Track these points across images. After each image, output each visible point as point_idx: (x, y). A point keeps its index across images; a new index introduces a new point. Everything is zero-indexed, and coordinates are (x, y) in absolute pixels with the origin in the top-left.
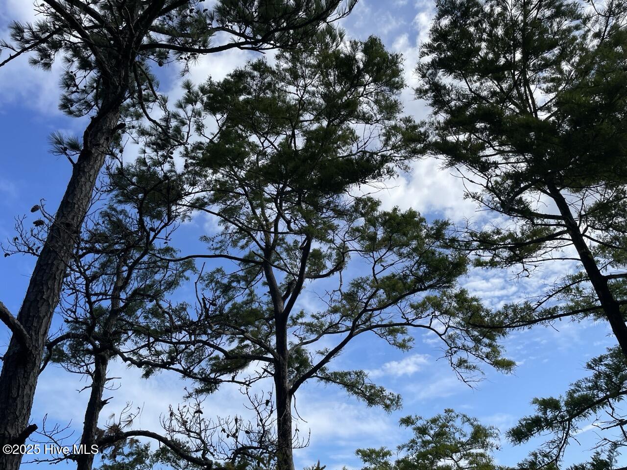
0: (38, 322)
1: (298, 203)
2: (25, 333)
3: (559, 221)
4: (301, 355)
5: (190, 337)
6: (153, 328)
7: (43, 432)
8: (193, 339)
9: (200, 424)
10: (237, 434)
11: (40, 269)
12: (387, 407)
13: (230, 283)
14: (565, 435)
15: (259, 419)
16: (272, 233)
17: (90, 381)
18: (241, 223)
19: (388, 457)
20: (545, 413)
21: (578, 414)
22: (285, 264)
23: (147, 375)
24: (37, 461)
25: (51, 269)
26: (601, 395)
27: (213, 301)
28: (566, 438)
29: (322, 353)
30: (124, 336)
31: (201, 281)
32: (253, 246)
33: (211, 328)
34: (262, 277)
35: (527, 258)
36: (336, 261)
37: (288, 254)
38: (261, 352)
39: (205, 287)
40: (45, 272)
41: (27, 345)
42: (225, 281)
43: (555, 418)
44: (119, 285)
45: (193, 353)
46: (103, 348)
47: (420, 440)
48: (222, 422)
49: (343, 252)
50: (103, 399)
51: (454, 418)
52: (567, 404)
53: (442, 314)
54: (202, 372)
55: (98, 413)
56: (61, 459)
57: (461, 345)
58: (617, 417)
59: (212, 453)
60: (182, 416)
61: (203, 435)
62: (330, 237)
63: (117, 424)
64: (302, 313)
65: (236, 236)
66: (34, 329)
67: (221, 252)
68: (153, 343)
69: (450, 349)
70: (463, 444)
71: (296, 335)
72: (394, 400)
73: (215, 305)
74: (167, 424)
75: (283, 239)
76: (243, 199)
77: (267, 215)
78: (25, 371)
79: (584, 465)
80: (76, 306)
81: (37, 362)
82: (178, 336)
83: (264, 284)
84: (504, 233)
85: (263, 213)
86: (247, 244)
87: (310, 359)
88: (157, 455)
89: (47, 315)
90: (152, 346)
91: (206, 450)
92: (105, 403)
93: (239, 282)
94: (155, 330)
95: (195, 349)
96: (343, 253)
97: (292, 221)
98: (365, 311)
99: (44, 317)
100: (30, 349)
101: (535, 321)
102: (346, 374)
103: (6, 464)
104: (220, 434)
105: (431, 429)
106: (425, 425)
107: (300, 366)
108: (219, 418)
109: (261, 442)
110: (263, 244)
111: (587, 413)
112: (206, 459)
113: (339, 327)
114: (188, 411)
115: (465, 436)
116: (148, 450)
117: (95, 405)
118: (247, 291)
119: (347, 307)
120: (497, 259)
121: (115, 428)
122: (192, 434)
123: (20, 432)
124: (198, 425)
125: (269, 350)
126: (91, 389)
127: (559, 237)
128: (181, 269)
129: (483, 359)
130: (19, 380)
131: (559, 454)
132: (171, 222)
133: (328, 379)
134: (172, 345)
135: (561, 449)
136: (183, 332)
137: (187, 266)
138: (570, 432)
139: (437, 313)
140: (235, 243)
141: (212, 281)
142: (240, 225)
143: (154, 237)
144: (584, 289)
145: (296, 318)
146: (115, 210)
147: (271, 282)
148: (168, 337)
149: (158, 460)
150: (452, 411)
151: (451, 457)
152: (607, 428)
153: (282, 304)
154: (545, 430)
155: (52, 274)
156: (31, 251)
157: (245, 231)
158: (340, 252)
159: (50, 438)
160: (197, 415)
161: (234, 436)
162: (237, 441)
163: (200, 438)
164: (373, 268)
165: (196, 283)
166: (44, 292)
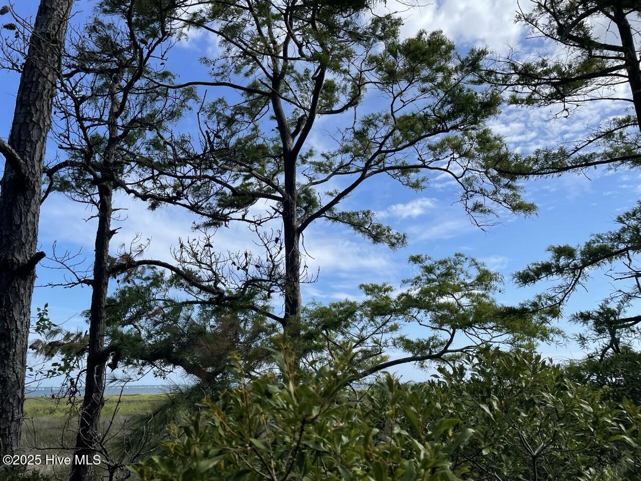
0: (31, 147)
1: (312, 21)
2: (19, 158)
3: (620, 53)
4: (309, 195)
5: (196, 172)
6: (156, 160)
7: (54, 258)
8: (198, 174)
9: (211, 257)
10: (247, 267)
11: (25, 87)
12: (393, 245)
13: (233, 116)
14: (574, 282)
15: (269, 255)
16: (281, 58)
17: (96, 211)
18: (245, 44)
19: (389, 292)
20: (558, 260)
21: (591, 263)
22: (295, 96)
23: (153, 207)
24: (51, 285)
25: (37, 87)
26: (622, 246)
27: (217, 132)
28: (574, 284)
29: (331, 194)
30: (127, 168)
31: (202, 113)
32: (259, 73)
33: (217, 163)
34: (269, 110)
35: (570, 95)
36: (352, 94)
37: (299, 85)
38: (269, 190)
39: (207, 119)
40: (31, 91)
41: (23, 170)
42: (228, 113)
43: (568, 266)
44: (115, 111)
45: (199, 188)
46: (105, 178)
47: (425, 277)
48: (232, 256)
49: (359, 84)
50: (111, 229)
51: (463, 262)
52: (583, 253)
53: (460, 156)
54: (209, 207)
55: (108, 242)
56: (76, 284)
57: (477, 189)
58: (634, 269)
59: (223, 283)
60: (192, 248)
61: (214, 267)
62: (345, 67)
63: (128, 253)
64: (311, 151)
65: (240, 61)
66: (27, 153)
67: (222, 79)
68: (158, 175)
69: (466, 193)
70: (466, 285)
71: (305, 175)
72: (400, 239)
73: (219, 137)
74: (178, 256)
75: (292, 67)
76: (246, 15)
77: (275, 36)
78: (25, 199)
79: (591, 313)
80: (69, 131)
81: (36, 189)
82: (182, 169)
83: (272, 118)
84: (551, 64)
85: (270, 33)
86: (251, 71)
87: (318, 199)
88: (171, 281)
89: (39, 139)
90: (157, 179)
91: (217, 281)
92: (113, 232)
93: (243, 114)
94: (158, 163)
95: (202, 184)
96: (359, 86)
97: (305, 44)
98: (379, 152)
99: (37, 142)
100: (27, 175)
101: (568, 168)
102: (354, 214)
103: (19, 289)
104: (231, 266)
105: (438, 269)
106: (433, 265)
107: (309, 206)
108: (229, 252)
109: (270, 275)
110: (271, 73)
111: (602, 262)
112: (218, 289)
113: (349, 168)
114: (198, 244)
115: (470, 278)
116: (163, 276)
117: (104, 235)
118: (252, 126)
119: (359, 146)
120: (536, 96)
121: (127, 257)
122: (203, 266)
123: (29, 259)
124: (209, 258)
125: (277, 188)
126: (98, 218)
127: (614, 72)
128: (182, 98)
129: (501, 203)
130: (20, 207)
131: (564, 299)
132: (166, 37)
133: (336, 219)
134: (176, 179)
135: (566, 294)
136: (188, 165)
137: (188, 95)
138: (580, 280)
139: (456, 156)
140: (238, 69)
141: (213, 112)
142: (244, 47)
143: (148, 56)
144: (628, 134)
145: (305, 157)
146: (100, 23)
147: (279, 115)
148: (172, 171)
149: (172, 285)
150: (462, 256)
151: (453, 295)
152: (621, 279)
153: (291, 141)
154: (554, 276)
155: (38, 94)
156: (15, 68)
157: (249, 55)
158: (356, 84)
159: (62, 263)
160: (207, 248)
161: (244, 268)
162: (247, 274)
163: (212, 270)
164: (392, 105)
165: (198, 113)
166: (33, 114)
